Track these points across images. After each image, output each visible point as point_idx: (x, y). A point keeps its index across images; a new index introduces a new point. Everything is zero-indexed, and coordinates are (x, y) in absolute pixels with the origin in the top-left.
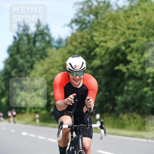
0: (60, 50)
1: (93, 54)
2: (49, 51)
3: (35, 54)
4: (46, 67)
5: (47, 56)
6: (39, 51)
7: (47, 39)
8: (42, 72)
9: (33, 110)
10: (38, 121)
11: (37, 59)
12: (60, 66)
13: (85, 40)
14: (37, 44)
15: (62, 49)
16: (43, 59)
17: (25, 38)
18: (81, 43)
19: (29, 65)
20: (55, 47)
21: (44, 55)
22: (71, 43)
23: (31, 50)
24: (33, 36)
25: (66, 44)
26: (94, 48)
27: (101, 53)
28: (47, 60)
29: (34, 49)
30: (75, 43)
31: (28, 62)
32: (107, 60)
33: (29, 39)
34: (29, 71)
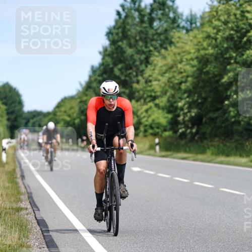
1: (245, 39)
7: (171, 15)
8: (164, 69)
14: (156, 24)
16: (166, 49)
18: (226, 23)
20: (183, 28)
21: (166, 42)
22: (210, 21)
23: (147, 34)
24: (148, 11)
28: (173, 49)
29: (151, 32)
30: (217, 23)
31: (139, 52)
33: (142, 16)
34: (143, 67)
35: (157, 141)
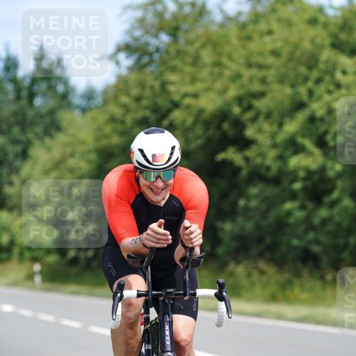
0: (89, 115)
1: (165, 123)
2: (65, 117)
3: (32, 124)
4: (57, 153)
5: (59, 128)
6: (42, 117)
7: (60, 88)
8: (48, 166)
9: (27, 255)
10: (38, 279)
11: (36, 134)
12: (89, 151)
13: (148, 92)
14: (38, 101)
15: (94, 113)
16: (51, 136)
17: (10, 87)
18: (138, 99)
19: (19, 148)
20: (78, 107)
21: (52, 126)
22: (116, 98)
23: (24, 114)
24: (27, 83)
25: (105, 102)
26: (170, 111)
27: (184, 121)
28: (61, 138)
29: (30, 113)
30: (125, 99)
31: (15, 142)
32: (198, 138)
33: (18, 90)
34: (18, 163)
35: (37, 267)
